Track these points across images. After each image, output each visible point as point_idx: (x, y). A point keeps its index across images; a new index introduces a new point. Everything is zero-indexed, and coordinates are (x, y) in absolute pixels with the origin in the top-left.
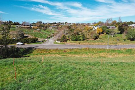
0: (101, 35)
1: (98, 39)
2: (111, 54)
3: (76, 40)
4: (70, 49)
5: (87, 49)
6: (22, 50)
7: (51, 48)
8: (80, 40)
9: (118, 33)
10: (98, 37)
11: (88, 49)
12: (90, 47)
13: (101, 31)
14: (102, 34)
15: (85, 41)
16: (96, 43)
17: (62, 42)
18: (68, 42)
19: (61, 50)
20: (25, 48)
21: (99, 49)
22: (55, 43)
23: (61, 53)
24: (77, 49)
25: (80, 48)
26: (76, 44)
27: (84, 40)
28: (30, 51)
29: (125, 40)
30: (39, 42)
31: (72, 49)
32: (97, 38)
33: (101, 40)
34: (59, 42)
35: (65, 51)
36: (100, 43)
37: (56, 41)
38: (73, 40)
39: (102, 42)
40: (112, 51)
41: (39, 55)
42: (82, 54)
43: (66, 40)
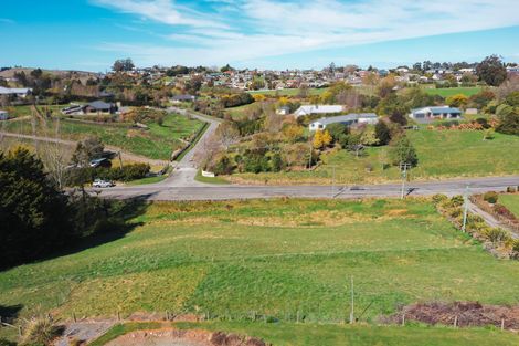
0: (326, 152)
1: (317, 168)
2: (333, 216)
3: (258, 171)
4: (241, 202)
5: (283, 199)
6: (116, 206)
7: (192, 198)
8: (269, 170)
9: (374, 145)
10: (318, 160)
11: (287, 201)
12: (292, 192)
13: (327, 142)
14: (330, 150)
15: (281, 172)
16: (309, 180)
17: (220, 177)
18: (236, 177)
19: (218, 203)
20: (125, 200)
21: (314, 200)
22: (199, 177)
23: (219, 213)
24: (260, 200)
25: (267, 197)
26: (257, 182)
27: (279, 169)
28: (140, 209)
29: (386, 167)
30: (154, 175)
31: (247, 202)
32: (313, 164)
33: (324, 168)
34: (212, 175)
35: (228, 206)
36: (319, 180)
37: (203, 172)
38: (248, 170)
39: (325, 175)
40: (342, 205)
41: (164, 218)
42: (271, 215)
43: (231, 171)
